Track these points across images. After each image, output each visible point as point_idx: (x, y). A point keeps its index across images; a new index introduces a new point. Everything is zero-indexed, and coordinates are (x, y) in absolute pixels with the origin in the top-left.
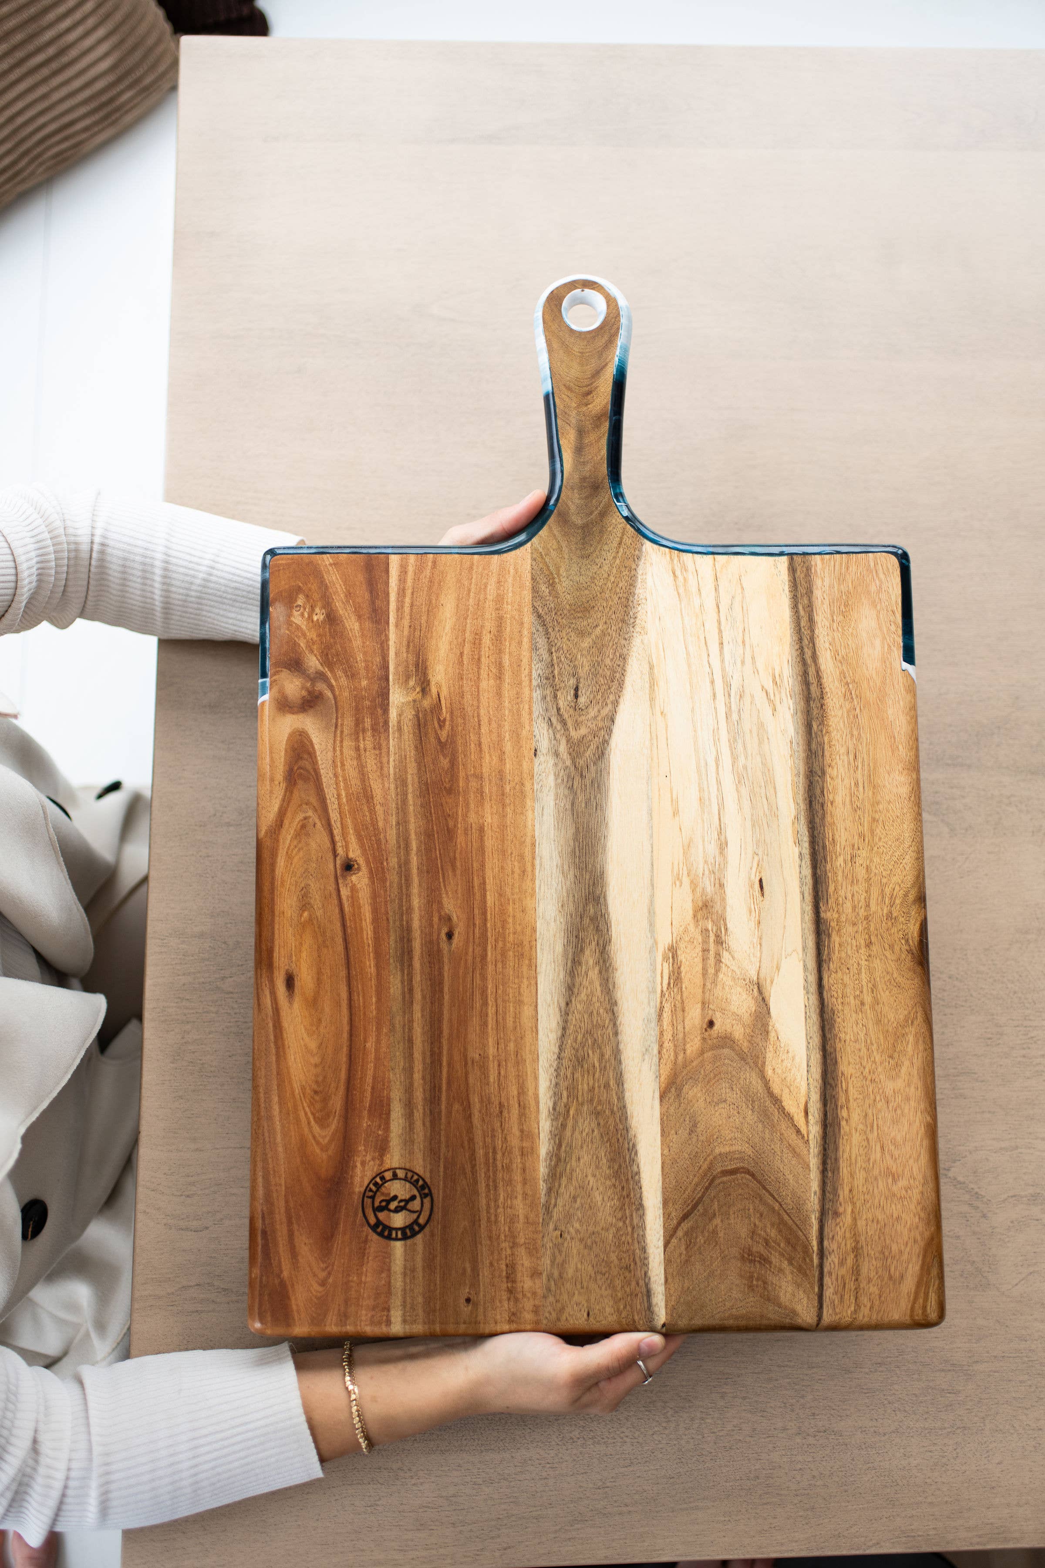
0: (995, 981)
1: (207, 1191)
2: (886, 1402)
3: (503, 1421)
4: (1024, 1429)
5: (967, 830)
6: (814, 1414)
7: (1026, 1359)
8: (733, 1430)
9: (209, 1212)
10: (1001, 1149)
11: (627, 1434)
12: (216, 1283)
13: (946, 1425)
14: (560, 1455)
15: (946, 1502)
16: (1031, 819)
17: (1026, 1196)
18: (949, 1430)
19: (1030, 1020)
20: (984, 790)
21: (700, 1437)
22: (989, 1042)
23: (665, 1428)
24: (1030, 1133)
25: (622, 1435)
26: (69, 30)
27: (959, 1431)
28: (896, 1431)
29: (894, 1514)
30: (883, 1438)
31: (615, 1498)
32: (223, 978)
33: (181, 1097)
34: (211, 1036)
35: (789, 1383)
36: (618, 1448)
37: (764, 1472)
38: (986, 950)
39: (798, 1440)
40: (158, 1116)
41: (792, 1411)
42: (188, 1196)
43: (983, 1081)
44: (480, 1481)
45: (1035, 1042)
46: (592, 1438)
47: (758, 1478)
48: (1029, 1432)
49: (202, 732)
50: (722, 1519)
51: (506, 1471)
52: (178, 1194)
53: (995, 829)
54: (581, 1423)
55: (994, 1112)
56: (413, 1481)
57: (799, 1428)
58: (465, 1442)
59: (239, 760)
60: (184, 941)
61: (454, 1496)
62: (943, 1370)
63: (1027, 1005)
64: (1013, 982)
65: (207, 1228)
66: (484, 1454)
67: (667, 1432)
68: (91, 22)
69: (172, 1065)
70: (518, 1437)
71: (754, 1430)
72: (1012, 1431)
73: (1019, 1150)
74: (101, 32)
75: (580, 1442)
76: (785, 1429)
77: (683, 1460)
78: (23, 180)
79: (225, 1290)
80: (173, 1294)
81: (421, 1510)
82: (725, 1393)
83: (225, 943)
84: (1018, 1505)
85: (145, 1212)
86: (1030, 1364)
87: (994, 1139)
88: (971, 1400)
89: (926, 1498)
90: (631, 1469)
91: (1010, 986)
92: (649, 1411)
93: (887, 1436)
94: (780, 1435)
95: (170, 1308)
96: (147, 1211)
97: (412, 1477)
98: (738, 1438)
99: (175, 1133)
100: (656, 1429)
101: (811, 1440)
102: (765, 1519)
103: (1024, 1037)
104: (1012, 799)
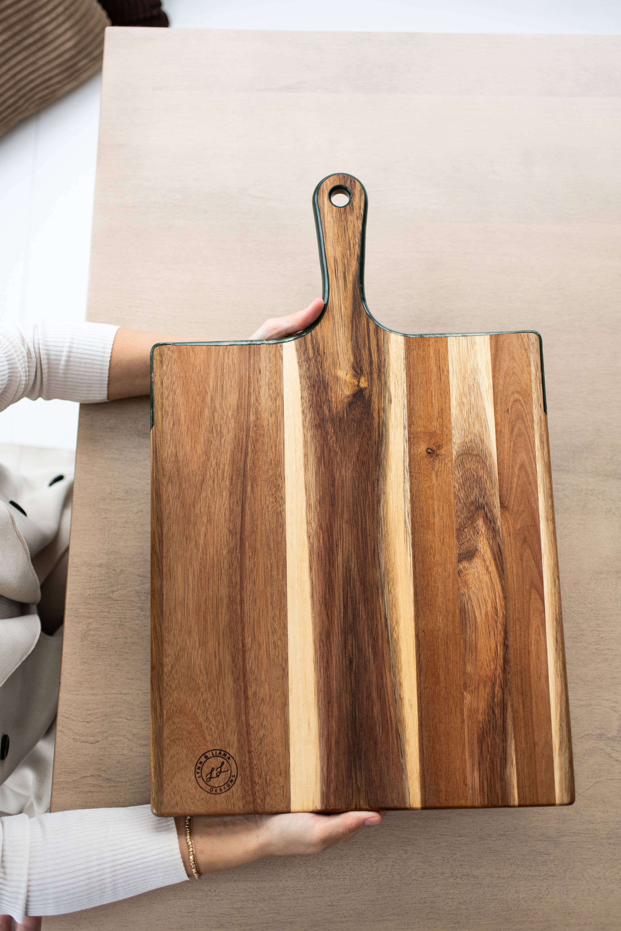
0: (580, 602)
1: (99, 720)
2: (505, 859)
3: (272, 864)
4: (590, 878)
5: (565, 510)
6: (461, 865)
7: (592, 835)
8: (411, 873)
9: (99, 732)
10: (581, 705)
11: (347, 873)
12: (102, 775)
13: (542, 874)
14: (306, 885)
15: (541, 921)
16: (605, 504)
17: (595, 735)
18: (544, 877)
19: (601, 627)
20: (576, 486)
21: (391, 876)
22: (575, 640)
23: (370, 871)
24: (599, 696)
25: (344, 874)
26: (48, 24)
27: (550, 878)
28: (511, 877)
29: (509, 927)
30: (503, 881)
31: (338, 912)
32: (113, 592)
33: (85, 662)
34: (104, 626)
35: (447, 846)
36: (341, 882)
37: (430, 899)
38: (575, 584)
39: (451, 880)
40: (71, 674)
41: (448, 862)
42: (88, 722)
43: (571, 664)
44: (257, 899)
45: (604, 641)
46: (326, 875)
47: (425, 902)
48: (593, 880)
49: (105, 443)
50: (404, 927)
51: (273, 894)
52: (82, 720)
53: (583, 510)
54: (319, 866)
55: (577, 683)
56: (217, 898)
57: (452, 873)
58: (248, 876)
59: (126, 460)
60: (90, 569)
61: (241, 908)
62: (541, 840)
63: (599, 618)
64: (591, 604)
65: (98, 742)
66: (260, 883)
67: (371, 873)
68: (61, 19)
69: (81, 643)
70: (281, 874)
71: (424, 873)
72: (583, 879)
73: (592, 707)
74: (67, 25)
75: (318, 877)
76: (443, 873)
77: (380, 890)
78: (22, 112)
79: (107, 779)
80: (77, 781)
81: (220, 916)
82: (407, 850)
83: (114, 570)
84: (585, 924)
85: (61, 731)
86: (595, 838)
87: (577, 699)
88: (558, 859)
89: (528, 918)
90: (349, 895)
91: (589, 606)
92: (361, 860)
93: (505, 880)
94: (440, 877)
95: (75, 789)
96: (63, 730)
97: (216, 896)
98: (415, 878)
99: (81, 684)
100: (365, 871)
101: (459, 881)
102: (430, 928)
103: (597, 638)
104: (594, 492)
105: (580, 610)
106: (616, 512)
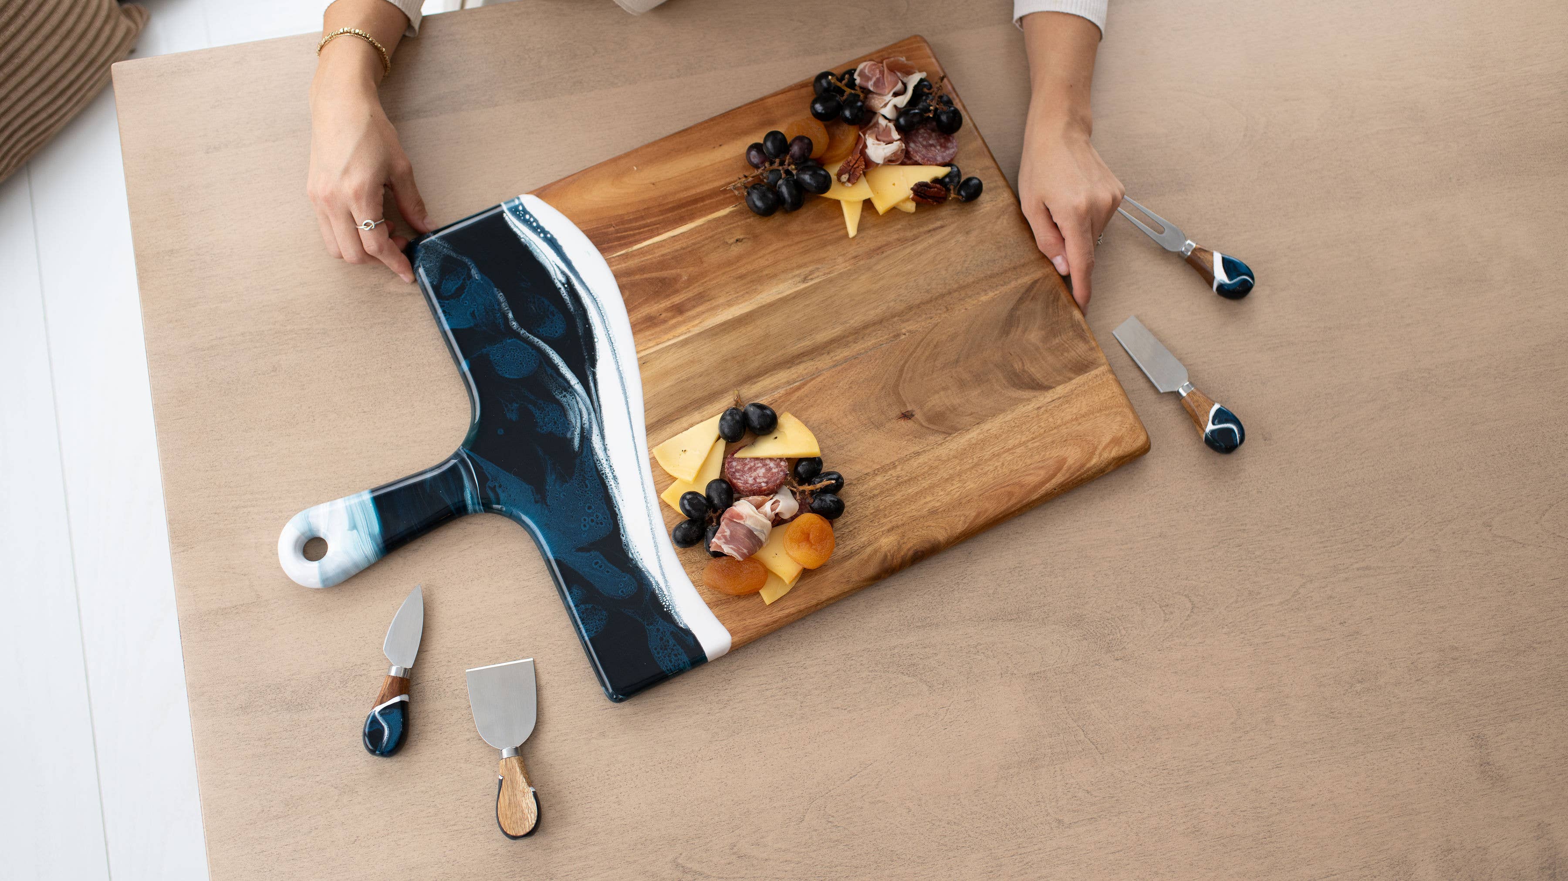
5: (943, 684)
20: (953, 644)
38: (976, 791)
53: (968, 678)
91: (1001, 820)
103: (1021, 864)
104: (979, 647)
105: (989, 829)
106: (1015, 672)
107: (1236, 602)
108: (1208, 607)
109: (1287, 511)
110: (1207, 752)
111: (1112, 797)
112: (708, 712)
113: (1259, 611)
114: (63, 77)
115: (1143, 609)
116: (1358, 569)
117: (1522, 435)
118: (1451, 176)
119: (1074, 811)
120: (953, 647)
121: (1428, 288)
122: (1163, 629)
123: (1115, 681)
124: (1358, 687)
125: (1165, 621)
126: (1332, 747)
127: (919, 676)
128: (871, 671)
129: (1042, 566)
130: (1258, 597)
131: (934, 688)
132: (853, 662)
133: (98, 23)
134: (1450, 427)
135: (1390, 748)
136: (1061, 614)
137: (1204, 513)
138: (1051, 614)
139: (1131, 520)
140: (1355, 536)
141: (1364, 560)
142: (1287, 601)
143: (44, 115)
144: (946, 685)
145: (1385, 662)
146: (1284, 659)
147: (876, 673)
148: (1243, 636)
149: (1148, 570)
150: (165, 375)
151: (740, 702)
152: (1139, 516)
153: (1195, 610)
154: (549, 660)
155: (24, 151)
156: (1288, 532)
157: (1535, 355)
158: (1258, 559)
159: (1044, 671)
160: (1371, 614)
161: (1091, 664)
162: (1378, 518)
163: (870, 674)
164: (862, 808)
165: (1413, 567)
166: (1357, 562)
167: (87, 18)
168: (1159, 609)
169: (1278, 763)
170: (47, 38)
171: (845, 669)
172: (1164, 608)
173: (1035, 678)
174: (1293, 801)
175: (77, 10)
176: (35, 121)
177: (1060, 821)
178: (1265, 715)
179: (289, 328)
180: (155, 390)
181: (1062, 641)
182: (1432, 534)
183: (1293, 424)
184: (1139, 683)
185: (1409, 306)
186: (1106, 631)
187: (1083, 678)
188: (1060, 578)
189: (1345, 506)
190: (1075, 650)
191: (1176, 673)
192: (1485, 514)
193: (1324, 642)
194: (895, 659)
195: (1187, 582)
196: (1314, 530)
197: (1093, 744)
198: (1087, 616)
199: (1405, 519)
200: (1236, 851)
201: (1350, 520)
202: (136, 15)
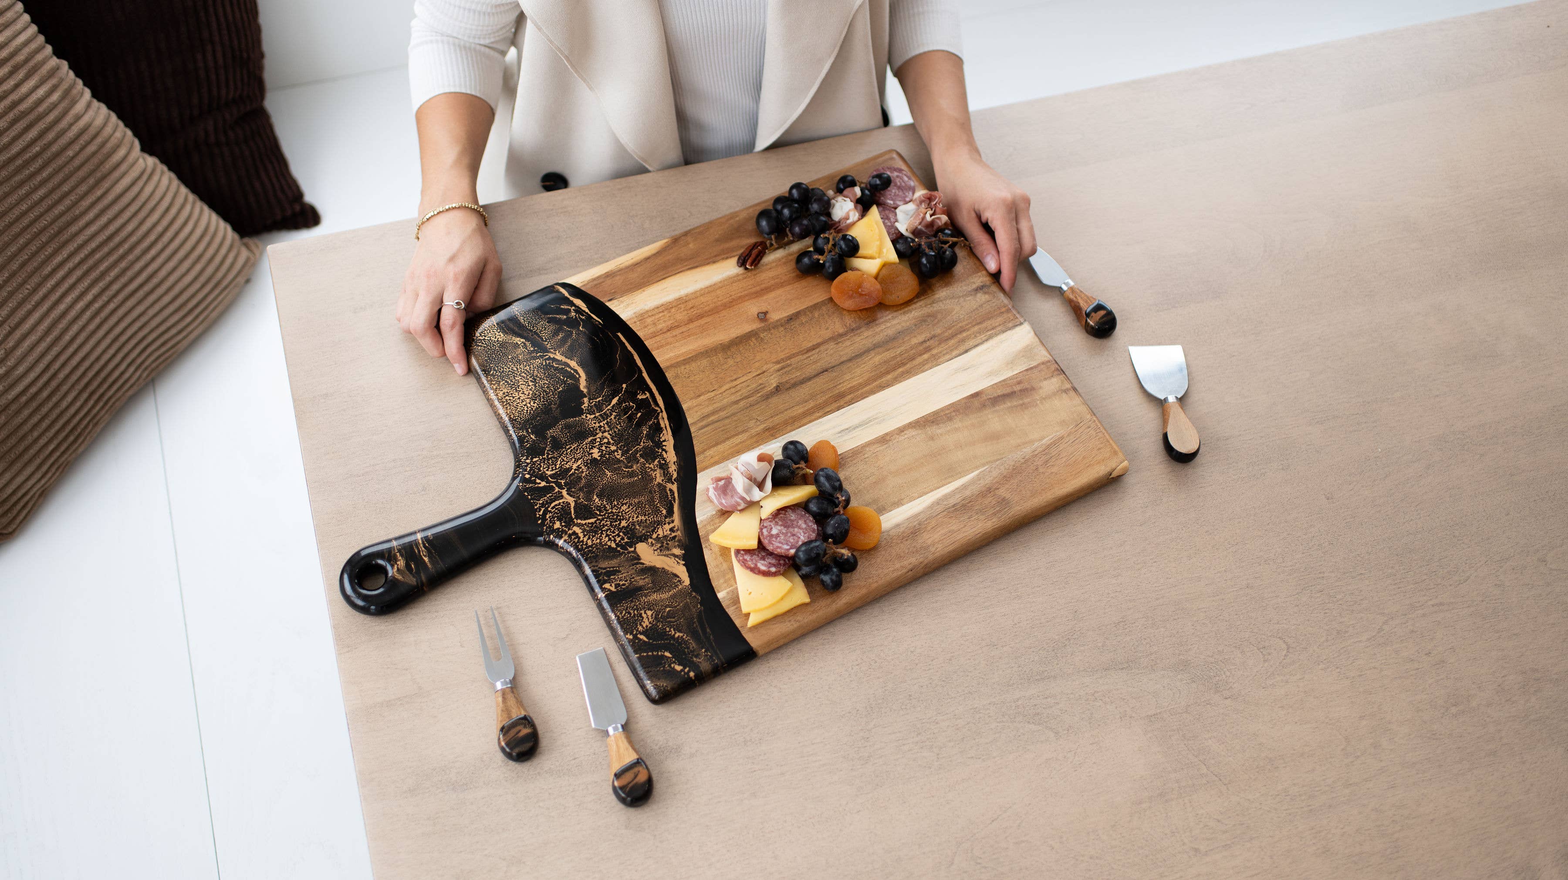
16: (1116, 708)
20: (1072, 693)
38: (1113, 826)
53: (1090, 723)
104: (1096, 695)
106: (1133, 715)
107: (1327, 641)
108: (1301, 646)
109: (1358, 558)
110: (1324, 777)
111: (1243, 824)
112: (850, 768)
113: (1349, 648)
114: (193, 296)
115: (1243, 652)
116: (1433, 606)
117: (1557, 482)
118: (1450, 273)
119: (1208, 839)
120: (1072, 696)
121: (1448, 365)
122: (1263, 669)
123: (1227, 718)
124: (1454, 710)
125: (1265, 661)
126: (1440, 766)
127: (1045, 724)
128: (1000, 722)
129: (1144, 619)
130: (1346, 635)
131: (1060, 734)
132: (981, 715)
133: (223, 251)
134: (1491, 479)
135: (1494, 763)
136: (1168, 661)
137: (1283, 565)
138: (1158, 662)
139: (1219, 574)
140: (1425, 577)
141: (1437, 597)
142: (1374, 637)
143: (174, 331)
144: (1071, 732)
145: (1473, 686)
146: (1380, 689)
147: (1004, 724)
148: (1338, 670)
149: (1241, 617)
150: (325, 500)
151: (881, 757)
152: (1225, 571)
153: (1291, 650)
154: (697, 729)
155: (154, 365)
156: (1363, 577)
157: (1554, 415)
158: (1340, 602)
159: (1160, 713)
160: (1453, 645)
161: (1203, 704)
162: (1443, 560)
163: (998, 724)
164: (1007, 848)
165: (1482, 601)
166: (1431, 600)
167: (214, 246)
168: (1258, 651)
169: (1393, 783)
170: (181, 261)
171: (974, 721)
172: (1262, 650)
173: (1153, 719)
174: (1413, 818)
175: (207, 239)
176: (166, 336)
177: (1196, 850)
178: (1372, 741)
179: (435, 453)
180: (316, 513)
181: (1173, 685)
182: (1494, 572)
183: (1350, 484)
184: (1250, 718)
185: (1435, 380)
186: (1212, 674)
187: (1197, 716)
188: (1162, 629)
189: (1410, 552)
190: (1185, 692)
191: (1282, 707)
192: (1538, 551)
193: (1415, 672)
194: (1020, 710)
195: (1278, 625)
196: (1386, 574)
197: (1216, 776)
198: (1192, 661)
199: (1467, 560)
200: (1367, 867)
201: (1417, 564)
202: (253, 247)
